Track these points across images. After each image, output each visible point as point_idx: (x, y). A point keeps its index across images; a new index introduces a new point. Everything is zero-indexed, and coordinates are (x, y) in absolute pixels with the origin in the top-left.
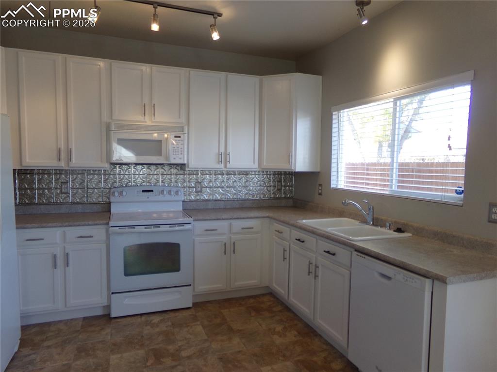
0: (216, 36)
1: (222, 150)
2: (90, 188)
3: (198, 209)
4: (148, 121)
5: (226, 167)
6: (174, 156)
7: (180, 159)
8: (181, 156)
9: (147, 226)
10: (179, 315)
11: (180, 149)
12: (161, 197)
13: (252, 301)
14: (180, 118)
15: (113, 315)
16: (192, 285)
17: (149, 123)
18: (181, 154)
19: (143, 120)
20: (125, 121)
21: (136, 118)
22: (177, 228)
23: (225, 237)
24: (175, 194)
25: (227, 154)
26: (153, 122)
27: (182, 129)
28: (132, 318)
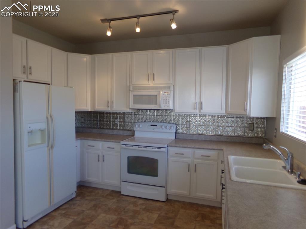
0: (174, 26)
1: (198, 101)
2: (127, 122)
3: (186, 139)
4: (151, 84)
5: (200, 112)
6: (164, 105)
7: (168, 106)
8: (168, 104)
9: (140, 146)
10: (154, 204)
11: (168, 101)
12: (161, 130)
13: (208, 209)
14: (169, 80)
15: (122, 193)
16: (166, 187)
17: (151, 85)
18: (169, 103)
19: (148, 83)
20: (136, 84)
21: (144, 82)
22: (156, 150)
23: (190, 160)
24: (169, 129)
25: (201, 103)
26: (154, 84)
27: (169, 88)
28: (132, 198)
